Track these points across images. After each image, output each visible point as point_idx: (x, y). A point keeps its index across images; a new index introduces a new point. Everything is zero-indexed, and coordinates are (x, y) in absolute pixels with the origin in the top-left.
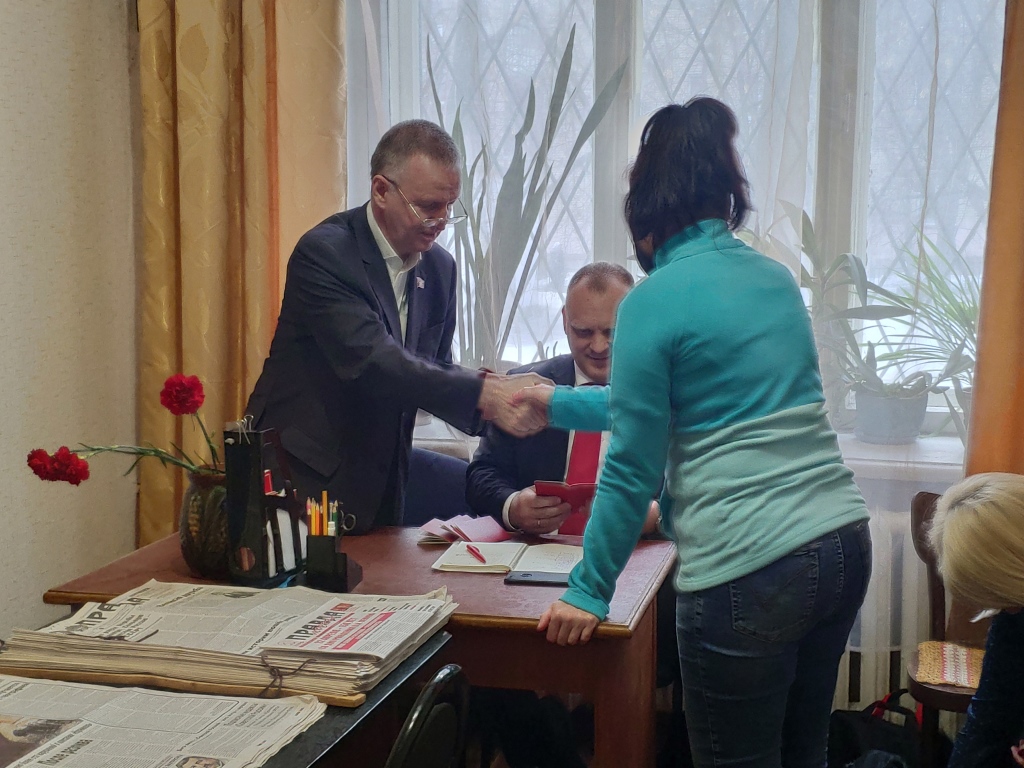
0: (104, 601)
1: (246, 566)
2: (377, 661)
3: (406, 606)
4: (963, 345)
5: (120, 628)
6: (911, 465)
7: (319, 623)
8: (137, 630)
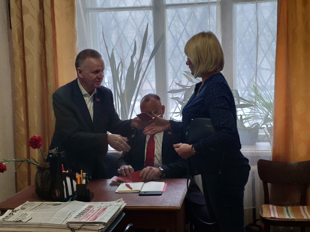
0: (13, 209)
1: (57, 195)
2: (104, 224)
3: (111, 205)
4: (268, 115)
5: (20, 218)
6: (256, 151)
7: (84, 212)
8: (25, 218)
